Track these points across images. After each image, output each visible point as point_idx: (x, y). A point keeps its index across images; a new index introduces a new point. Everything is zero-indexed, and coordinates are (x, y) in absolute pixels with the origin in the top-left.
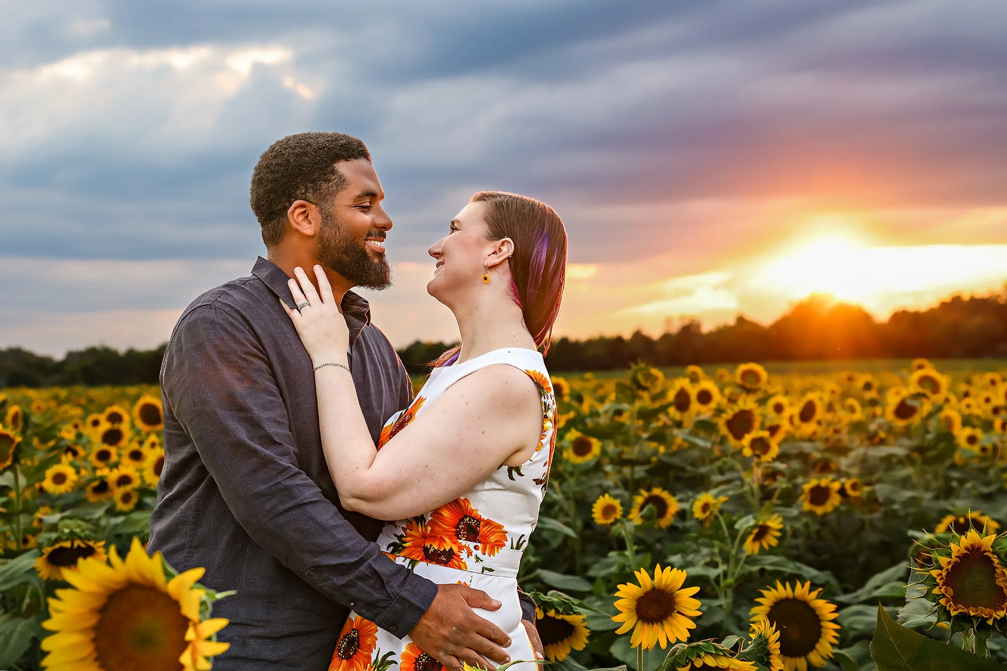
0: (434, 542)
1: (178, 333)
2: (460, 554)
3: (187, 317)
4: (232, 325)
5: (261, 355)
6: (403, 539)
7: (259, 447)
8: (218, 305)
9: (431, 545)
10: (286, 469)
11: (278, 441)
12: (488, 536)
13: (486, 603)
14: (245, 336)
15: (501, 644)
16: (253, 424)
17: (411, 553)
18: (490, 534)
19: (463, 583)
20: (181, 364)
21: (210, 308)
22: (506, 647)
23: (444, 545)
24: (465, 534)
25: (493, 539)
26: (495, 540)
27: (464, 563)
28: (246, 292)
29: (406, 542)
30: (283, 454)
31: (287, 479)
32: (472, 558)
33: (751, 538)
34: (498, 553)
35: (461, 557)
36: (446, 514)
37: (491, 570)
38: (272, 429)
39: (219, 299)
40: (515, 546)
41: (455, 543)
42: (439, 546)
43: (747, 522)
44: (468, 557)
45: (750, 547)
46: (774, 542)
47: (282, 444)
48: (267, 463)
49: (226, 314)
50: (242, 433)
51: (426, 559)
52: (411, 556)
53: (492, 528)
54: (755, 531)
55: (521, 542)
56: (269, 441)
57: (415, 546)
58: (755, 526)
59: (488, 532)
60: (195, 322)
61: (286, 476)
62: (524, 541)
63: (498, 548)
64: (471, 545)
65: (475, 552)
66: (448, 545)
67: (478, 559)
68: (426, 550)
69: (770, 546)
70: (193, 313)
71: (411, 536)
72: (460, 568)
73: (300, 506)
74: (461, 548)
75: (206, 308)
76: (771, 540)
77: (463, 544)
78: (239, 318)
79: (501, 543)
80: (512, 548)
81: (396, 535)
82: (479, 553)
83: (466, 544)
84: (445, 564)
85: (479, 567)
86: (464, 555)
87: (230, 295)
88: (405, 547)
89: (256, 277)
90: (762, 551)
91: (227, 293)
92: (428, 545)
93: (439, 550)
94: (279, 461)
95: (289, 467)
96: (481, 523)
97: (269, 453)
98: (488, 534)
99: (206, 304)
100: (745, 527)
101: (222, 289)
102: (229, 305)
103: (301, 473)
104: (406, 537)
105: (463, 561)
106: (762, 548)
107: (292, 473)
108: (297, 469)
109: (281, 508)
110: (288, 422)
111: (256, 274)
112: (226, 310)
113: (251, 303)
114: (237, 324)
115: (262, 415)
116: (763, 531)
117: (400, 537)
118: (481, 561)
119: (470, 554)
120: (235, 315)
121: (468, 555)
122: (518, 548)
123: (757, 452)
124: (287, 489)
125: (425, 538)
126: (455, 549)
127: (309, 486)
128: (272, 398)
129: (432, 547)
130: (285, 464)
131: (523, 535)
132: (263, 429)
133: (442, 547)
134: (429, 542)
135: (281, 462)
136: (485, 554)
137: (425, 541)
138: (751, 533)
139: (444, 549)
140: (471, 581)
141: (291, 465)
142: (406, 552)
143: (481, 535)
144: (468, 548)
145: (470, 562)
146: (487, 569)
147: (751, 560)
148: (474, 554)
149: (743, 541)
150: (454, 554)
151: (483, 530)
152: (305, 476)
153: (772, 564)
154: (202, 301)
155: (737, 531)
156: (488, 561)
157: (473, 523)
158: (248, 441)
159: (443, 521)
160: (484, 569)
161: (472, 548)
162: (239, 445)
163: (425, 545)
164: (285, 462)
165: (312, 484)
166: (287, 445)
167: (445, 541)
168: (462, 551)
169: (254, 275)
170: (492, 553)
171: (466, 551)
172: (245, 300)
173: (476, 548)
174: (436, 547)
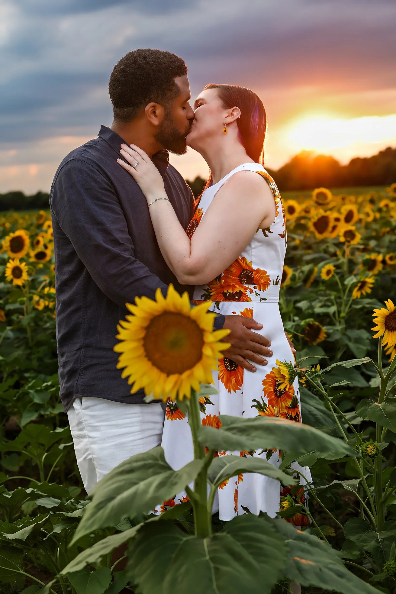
0: (229, 289)
1: (59, 177)
2: (246, 293)
3: (64, 167)
4: (92, 171)
5: (110, 189)
6: (209, 291)
7: (110, 247)
8: (82, 158)
9: (227, 291)
10: (128, 259)
11: (122, 242)
12: (259, 279)
13: (254, 325)
14: (100, 178)
15: (266, 346)
16: (106, 232)
17: (216, 298)
18: (260, 278)
19: (248, 309)
20: (62, 197)
21: (78, 161)
22: (268, 347)
23: (236, 289)
24: (245, 280)
25: (262, 281)
26: (264, 281)
27: (249, 298)
28: (97, 150)
29: (212, 292)
30: (125, 250)
31: (128, 265)
32: (254, 294)
33: (356, 289)
34: (268, 289)
35: (247, 295)
36: (233, 270)
37: (265, 299)
38: (118, 236)
39: (83, 155)
40: (275, 283)
41: (242, 287)
42: (233, 290)
43: (352, 280)
44: (251, 294)
45: (356, 294)
46: (369, 291)
47: (124, 244)
48: (116, 257)
49: (88, 164)
50: (100, 239)
51: (226, 300)
52: (216, 299)
53: (261, 275)
54: (359, 285)
55: (278, 280)
56: (116, 242)
57: (217, 294)
58: (359, 282)
59: (259, 277)
60: (69, 170)
61: (128, 264)
62: (280, 279)
63: (267, 286)
64: (252, 286)
65: (254, 290)
66: (238, 288)
67: (257, 294)
68: (225, 294)
69: (367, 293)
70: (67, 164)
71: (213, 288)
72: (247, 301)
73: (138, 280)
74: (246, 289)
75: (76, 160)
76: (367, 290)
77: (247, 287)
78: (96, 167)
79: (267, 283)
80: (273, 284)
81: (205, 290)
82: (257, 290)
83: (248, 287)
84: (238, 300)
85: (258, 298)
86: (248, 293)
87: (89, 152)
88: (211, 295)
89: (102, 139)
90: (362, 297)
91: (87, 151)
92: (225, 291)
93: (233, 293)
94: (123, 255)
95: (130, 258)
96: (254, 273)
97: (117, 251)
98: (259, 278)
99: (75, 158)
100: (351, 283)
101: (83, 149)
102: (89, 159)
103: (136, 260)
104: (211, 289)
105: (248, 296)
106: (362, 294)
107: (131, 261)
108: (134, 259)
109: (127, 282)
110: (128, 231)
111: (102, 137)
112: (88, 162)
113: (102, 157)
114: (94, 170)
115: (111, 226)
116: (364, 284)
117: (207, 290)
118: (259, 295)
119: (252, 292)
120: (93, 165)
121: (251, 293)
122: (277, 284)
123: (348, 239)
124: (129, 270)
125: (223, 287)
126: (243, 290)
127: (143, 267)
128: (117, 216)
129: (228, 292)
130: (127, 256)
131: (278, 276)
132: (113, 236)
133: (234, 290)
134: (225, 289)
135: (124, 255)
136: (260, 290)
137: (223, 290)
138: (356, 286)
139: (236, 291)
140: (253, 307)
141: (130, 256)
142: (213, 298)
143: (255, 280)
144: (250, 289)
145: (252, 296)
146: (263, 299)
147: (355, 302)
148: (254, 291)
149: (351, 291)
150: (242, 293)
151: (256, 276)
152: (139, 262)
153: (368, 304)
154: (72, 156)
155: (346, 286)
156: (263, 294)
157: (249, 273)
158: (104, 244)
159: (232, 275)
160: (261, 299)
161: (252, 288)
162: (98, 247)
163: (223, 292)
164: (126, 255)
165: (143, 266)
166: (128, 245)
167: (236, 287)
168: (247, 291)
169: (100, 137)
170: (264, 289)
171: (249, 290)
172: (98, 155)
173: (255, 288)
174: (230, 291)
